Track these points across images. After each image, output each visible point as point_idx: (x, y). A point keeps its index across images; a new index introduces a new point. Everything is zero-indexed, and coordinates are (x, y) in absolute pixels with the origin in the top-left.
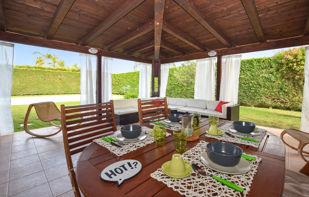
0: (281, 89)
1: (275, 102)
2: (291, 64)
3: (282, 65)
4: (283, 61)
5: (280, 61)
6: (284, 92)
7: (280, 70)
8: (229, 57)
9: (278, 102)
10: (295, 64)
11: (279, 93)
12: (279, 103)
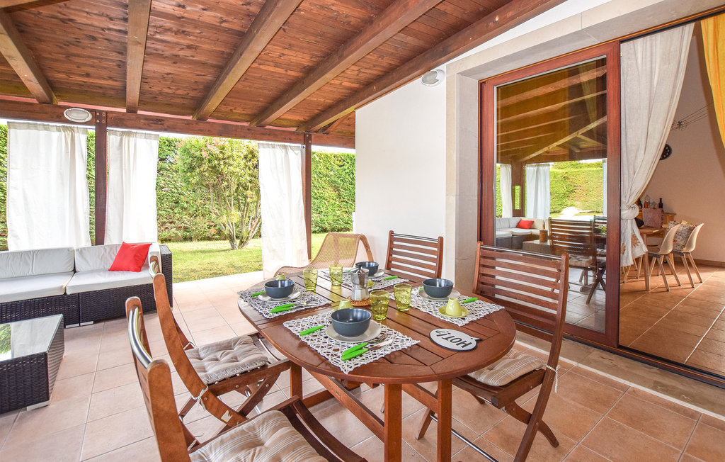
0: (177, 203)
1: (167, 228)
2: (216, 162)
3: (201, 161)
4: (204, 154)
5: (198, 154)
6: (182, 208)
7: (198, 170)
8: (129, 134)
9: (172, 228)
10: (222, 162)
11: (173, 210)
12: (174, 230)
